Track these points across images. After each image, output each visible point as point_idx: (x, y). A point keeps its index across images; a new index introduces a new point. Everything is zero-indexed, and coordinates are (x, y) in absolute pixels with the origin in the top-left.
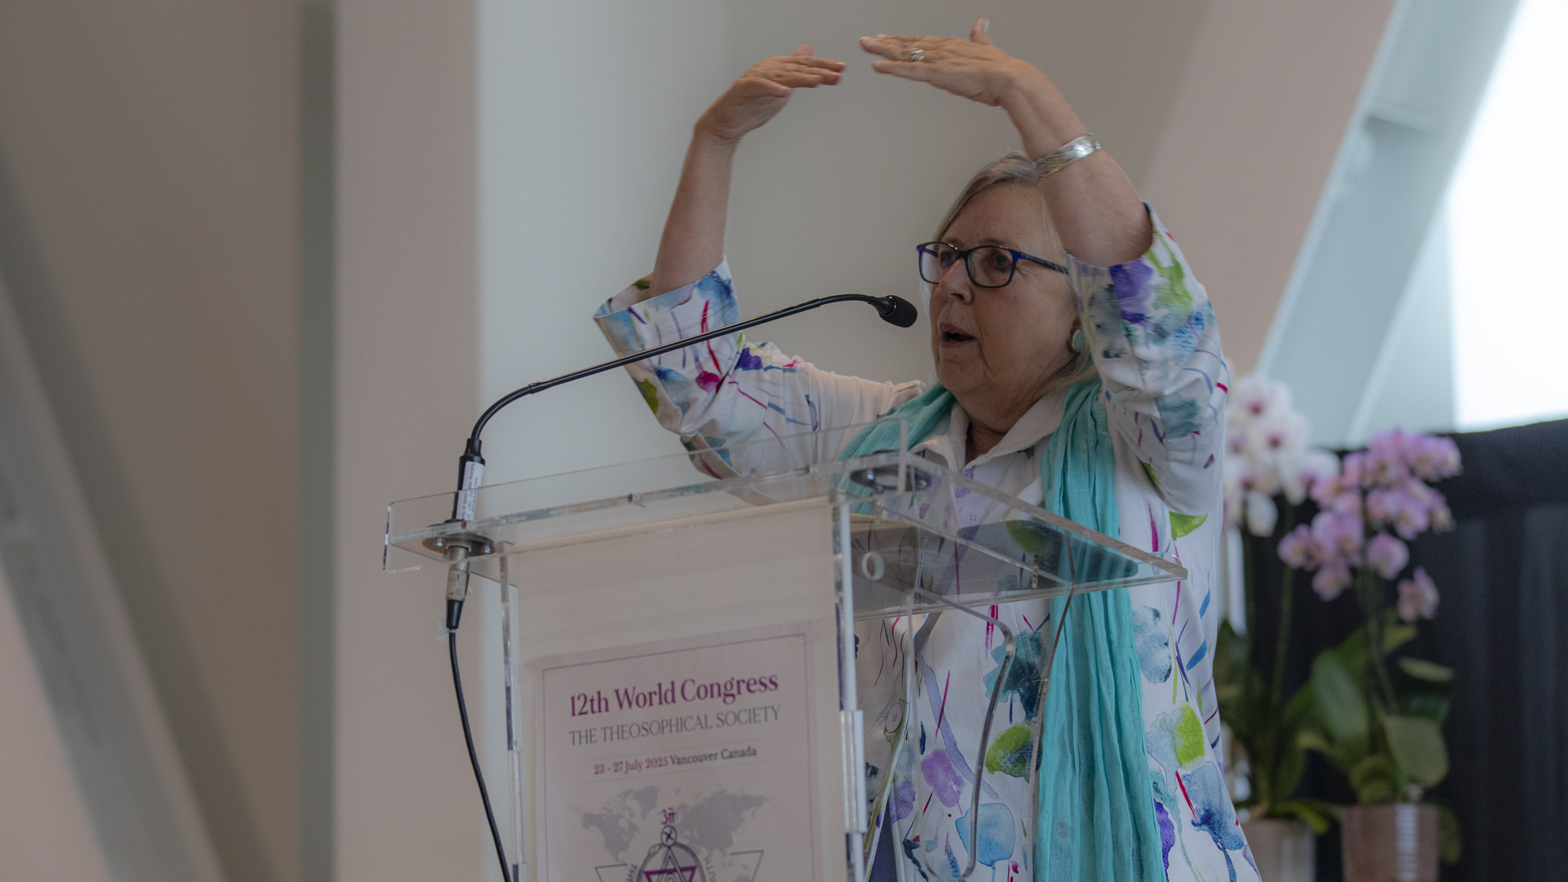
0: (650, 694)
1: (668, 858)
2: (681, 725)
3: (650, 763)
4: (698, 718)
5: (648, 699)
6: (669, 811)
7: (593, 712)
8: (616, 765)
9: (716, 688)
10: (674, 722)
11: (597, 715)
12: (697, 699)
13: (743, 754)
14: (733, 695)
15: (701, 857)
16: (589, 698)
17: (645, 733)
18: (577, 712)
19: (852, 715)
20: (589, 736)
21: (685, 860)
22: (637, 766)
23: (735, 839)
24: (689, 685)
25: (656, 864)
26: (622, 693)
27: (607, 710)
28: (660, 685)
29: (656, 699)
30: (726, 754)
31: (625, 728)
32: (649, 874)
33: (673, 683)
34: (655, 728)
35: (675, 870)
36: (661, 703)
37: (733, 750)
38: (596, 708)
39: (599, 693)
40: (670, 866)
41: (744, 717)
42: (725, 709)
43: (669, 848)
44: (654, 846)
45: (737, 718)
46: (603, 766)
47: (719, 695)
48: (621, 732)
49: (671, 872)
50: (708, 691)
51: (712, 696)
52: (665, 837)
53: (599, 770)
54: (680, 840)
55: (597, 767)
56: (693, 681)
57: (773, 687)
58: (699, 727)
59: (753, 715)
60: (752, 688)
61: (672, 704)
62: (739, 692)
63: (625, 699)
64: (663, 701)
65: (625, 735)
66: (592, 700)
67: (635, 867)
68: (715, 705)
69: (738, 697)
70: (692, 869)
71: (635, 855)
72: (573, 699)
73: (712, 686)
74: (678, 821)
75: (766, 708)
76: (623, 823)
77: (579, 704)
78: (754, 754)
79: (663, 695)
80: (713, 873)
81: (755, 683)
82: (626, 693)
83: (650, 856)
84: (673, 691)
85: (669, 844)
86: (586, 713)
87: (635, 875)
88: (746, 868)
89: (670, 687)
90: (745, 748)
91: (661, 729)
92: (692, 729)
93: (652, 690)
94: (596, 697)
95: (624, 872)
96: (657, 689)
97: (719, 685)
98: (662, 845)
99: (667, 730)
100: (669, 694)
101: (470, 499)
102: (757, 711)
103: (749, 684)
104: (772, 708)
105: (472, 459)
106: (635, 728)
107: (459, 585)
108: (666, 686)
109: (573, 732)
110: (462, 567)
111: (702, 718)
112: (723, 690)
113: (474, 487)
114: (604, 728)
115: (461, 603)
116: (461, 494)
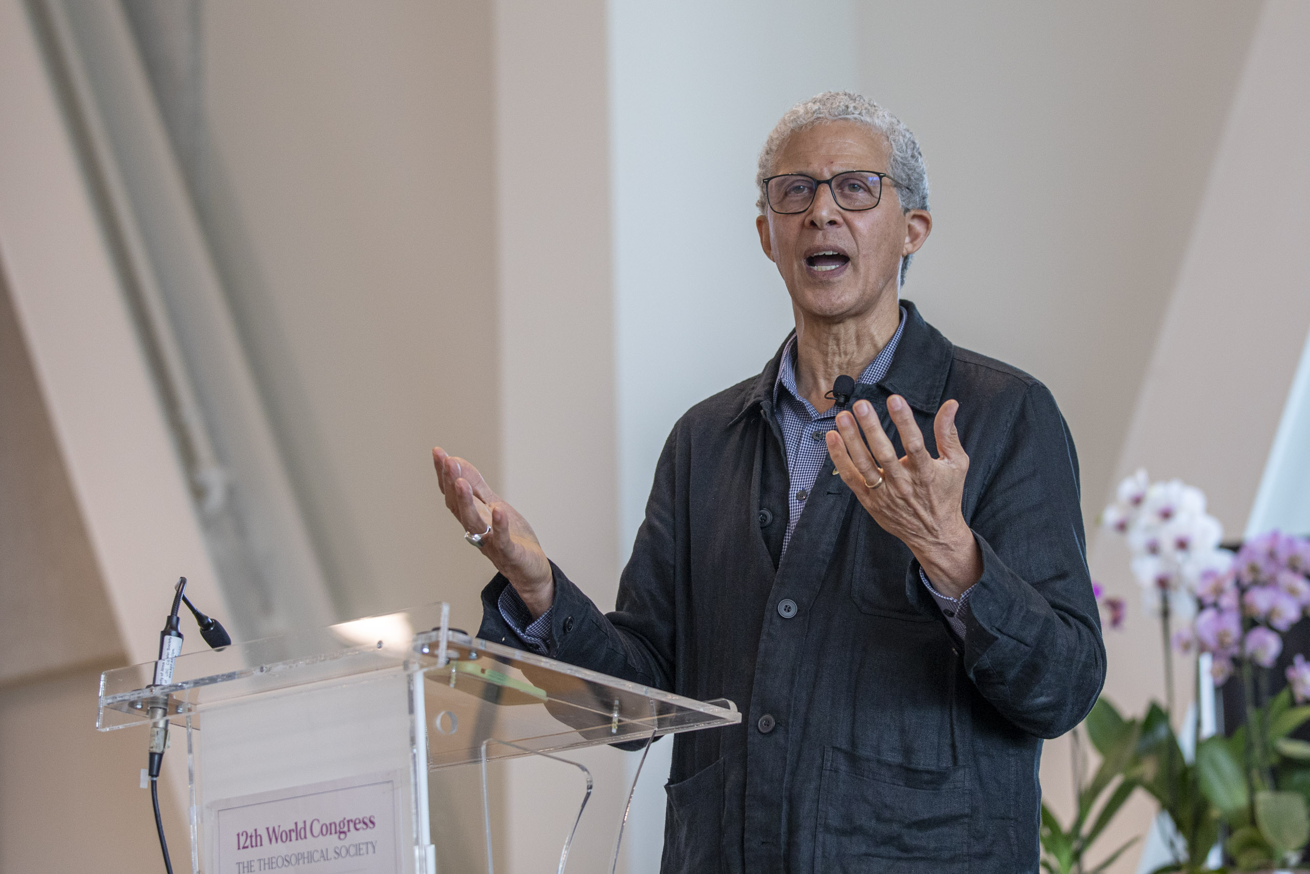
0: (290, 831)
2: (310, 858)
4: (322, 851)
5: (288, 836)
7: (252, 846)
9: (333, 826)
10: (306, 855)
11: (255, 849)
12: (321, 834)
14: (344, 832)
16: (249, 835)
17: (286, 863)
18: (241, 846)
19: (425, 849)
20: (249, 866)
24: (316, 824)
26: (271, 831)
27: (261, 845)
28: (296, 824)
29: (293, 835)
31: (274, 860)
33: (305, 822)
34: (293, 860)
36: (297, 839)
38: (254, 844)
39: (256, 830)
41: (352, 851)
42: (340, 843)
45: (348, 851)
47: (336, 833)
48: (271, 864)
50: (328, 829)
51: (331, 833)
56: (318, 821)
57: (371, 825)
58: (322, 859)
59: (358, 847)
60: (358, 826)
61: (304, 840)
62: (349, 831)
63: (275, 835)
64: (299, 837)
65: (274, 865)
66: (251, 837)
68: (332, 841)
69: (348, 834)
72: (238, 835)
73: (331, 824)
75: (367, 843)
77: (242, 839)
79: (298, 832)
81: (360, 823)
82: (274, 831)
84: (305, 829)
86: (247, 847)
89: (303, 825)
91: (298, 860)
92: (318, 861)
93: (291, 828)
94: (254, 834)
96: (293, 827)
97: (335, 824)
99: (301, 862)
100: (303, 831)
101: (167, 667)
102: (361, 846)
103: (355, 824)
104: (372, 843)
105: (170, 634)
106: (280, 860)
107: (159, 740)
108: (300, 825)
109: (239, 863)
110: (161, 724)
111: (325, 853)
112: (338, 828)
113: (170, 656)
114: (260, 860)
115: (161, 755)
116: (160, 663)
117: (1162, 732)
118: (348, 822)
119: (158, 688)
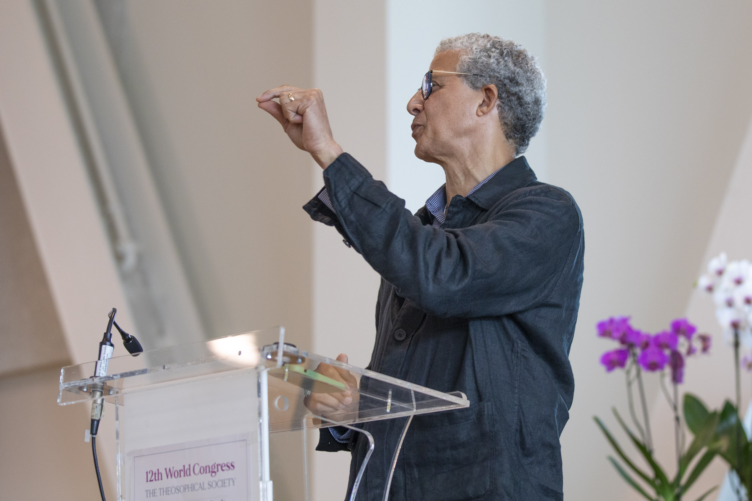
0: (180, 471)
2: (193, 488)
4: (200, 484)
5: (179, 474)
7: (156, 480)
9: (208, 468)
10: (190, 486)
12: (200, 473)
14: (215, 472)
17: (177, 491)
18: (149, 480)
19: (266, 484)
20: (153, 493)
24: (196, 466)
26: (168, 470)
28: (184, 466)
29: (182, 473)
31: (169, 489)
33: (190, 465)
34: (181, 489)
36: (184, 476)
38: (157, 478)
39: (158, 470)
41: (220, 484)
42: (212, 479)
45: (217, 484)
47: (209, 472)
48: (167, 491)
50: (205, 470)
51: (206, 472)
56: (198, 464)
57: (232, 468)
58: (200, 489)
59: (223, 482)
60: (224, 468)
61: (189, 476)
62: (218, 471)
63: (170, 473)
64: (186, 475)
65: (169, 492)
66: (155, 474)
68: (207, 477)
69: (217, 473)
72: (147, 473)
73: (206, 467)
75: (229, 479)
77: (150, 475)
79: (185, 472)
81: (225, 466)
82: (170, 470)
86: (152, 481)
90: (220, 500)
91: (185, 489)
92: (198, 490)
93: (180, 469)
94: (157, 472)
96: (182, 468)
97: (209, 466)
99: (187, 490)
100: (188, 471)
101: (103, 365)
102: (225, 481)
103: (222, 467)
104: (232, 479)
105: (106, 344)
106: (173, 489)
107: (97, 411)
108: (187, 467)
109: (147, 491)
110: (99, 401)
111: (202, 484)
112: (211, 469)
113: (105, 358)
114: (160, 489)
115: (98, 421)
116: (99, 362)
117: (733, 420)
119: (97, 378)
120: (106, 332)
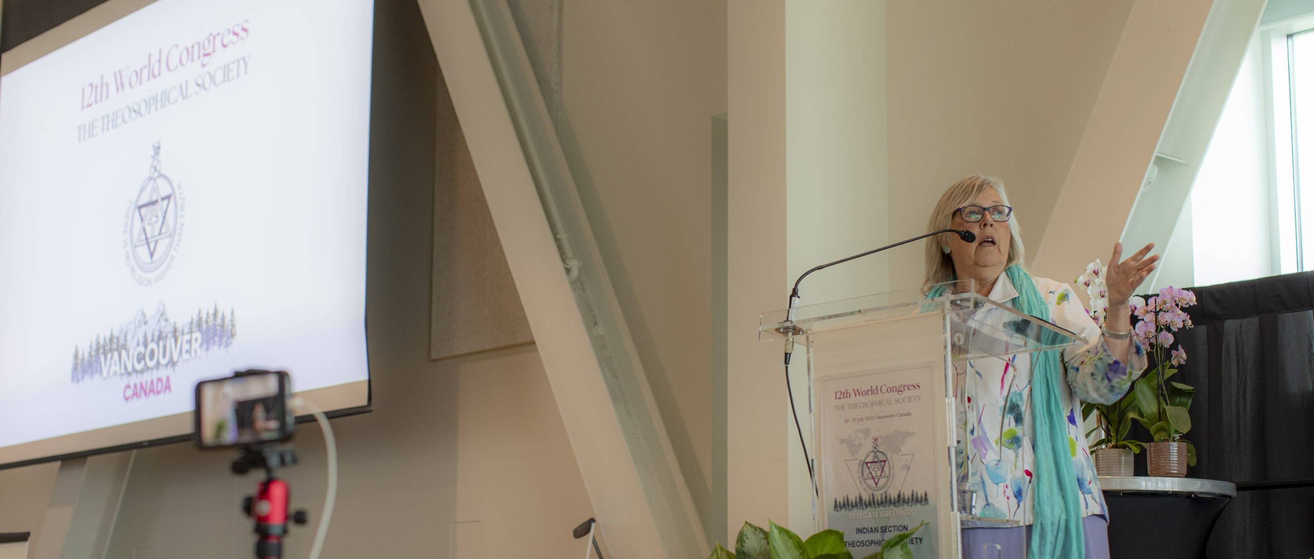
0: (868, 391)
1: (875, 457)
2: (880, 403)
3: (867, 419)
4: (887, 400)
5: (867, 393)
6: (875, 438)
7: (844, 398)
8: (853, 419)
9: (894, 388)
10: (877, 402)
11: (846, 399)
12: (887, 393)
13: (906, 415)
14: (901, 391)
15: (889, 455)
16: (843, 392)
17: (865, 406)
18: (838, 397)
20: (842, 408)
21: (882, 458)
22: (862, 419)
23: (902, 449)
24: (883, 387)
25: (870, 459)
26: (856, 391)
27: (850, 397)
28: (871, 387)
29: (870, 393)
30: (899, 415)
31: (858, 405)
32: (867, 463)
33: (877, 386)
34: (869, 404)
35: (877, 462)
36: (872, 394)
37: (901, 413)
38: (845, 396)
39: (847, 390)
40: (876, 460)
41: (906, 400)
42: (898, 396)
43: (875, 452)
44: (869, 452)
45: (903, 400)
46: (848, 420)
47: (896, 391)
48: (855, 406)
49: (876, 462)
50: (891, 389)
51: (893, 391)
52: (873, 448)
53: (847, 421)
54: (880, 450)
55: (846, 420)
56: (885, 385)
57: (918, 388)
58: (887, 404)
59: (910, 399)
60: (910, 388)
61: (877, 395)
62: (904, 390)
63: (857, 392)
65: (858, 407)
66: (844, 393)
67: (861, 460)
68: (895, 395)
69: (904, 392)
70: (885, 461)
71: (861, 456)
72: (836, 393)
73: (893, 387)
74: (879, 442)
75: (915, 397)
76: (856, 443)
77: (838, 395)
78: (910, 415)
79: (873, 391)
80: (893, 463)
81: (911, 386)
82: (858, 390)
83: (867, 456)
84: (877, 389)
85: (875, 450)
86: (841, 398)
87: (861, 464)
88: (907, 461)
89: (876, 388)
90: (907, 413)
91: (872, 404)
92: (885, 405)
93: (868, 389)
94: (845, 392)
95: (857, 462)
96: (870, 389)
97: (896, 387)
98: (873, 451)
99: (874, 405)
100: (875, 391)
101: (794, 312)
102: (912, 398)
103: (908, 387)
104: (918, 396)
105: (795, 296)
106: (861, 406)
107: (789, 347)
108: (874, 388)
109: (836, 406)
110: (791, 339)
111: (889, 400)
112: (897, 389)
113: (795, 307)
114: (849, 405)
115: (790, 354)
116: (790, 310)
118: (904, 386)
119: (789, 322)
120: (794, 287)
